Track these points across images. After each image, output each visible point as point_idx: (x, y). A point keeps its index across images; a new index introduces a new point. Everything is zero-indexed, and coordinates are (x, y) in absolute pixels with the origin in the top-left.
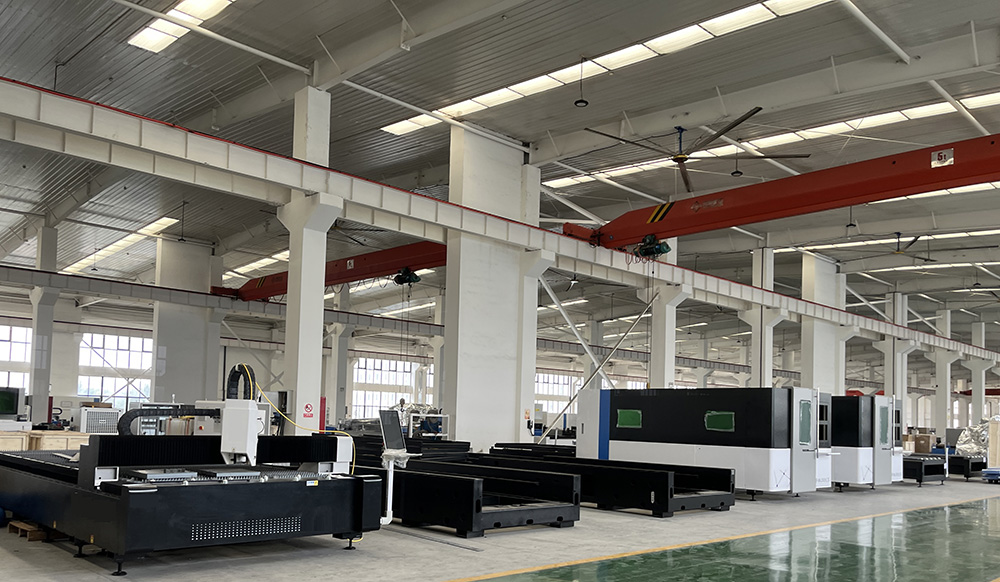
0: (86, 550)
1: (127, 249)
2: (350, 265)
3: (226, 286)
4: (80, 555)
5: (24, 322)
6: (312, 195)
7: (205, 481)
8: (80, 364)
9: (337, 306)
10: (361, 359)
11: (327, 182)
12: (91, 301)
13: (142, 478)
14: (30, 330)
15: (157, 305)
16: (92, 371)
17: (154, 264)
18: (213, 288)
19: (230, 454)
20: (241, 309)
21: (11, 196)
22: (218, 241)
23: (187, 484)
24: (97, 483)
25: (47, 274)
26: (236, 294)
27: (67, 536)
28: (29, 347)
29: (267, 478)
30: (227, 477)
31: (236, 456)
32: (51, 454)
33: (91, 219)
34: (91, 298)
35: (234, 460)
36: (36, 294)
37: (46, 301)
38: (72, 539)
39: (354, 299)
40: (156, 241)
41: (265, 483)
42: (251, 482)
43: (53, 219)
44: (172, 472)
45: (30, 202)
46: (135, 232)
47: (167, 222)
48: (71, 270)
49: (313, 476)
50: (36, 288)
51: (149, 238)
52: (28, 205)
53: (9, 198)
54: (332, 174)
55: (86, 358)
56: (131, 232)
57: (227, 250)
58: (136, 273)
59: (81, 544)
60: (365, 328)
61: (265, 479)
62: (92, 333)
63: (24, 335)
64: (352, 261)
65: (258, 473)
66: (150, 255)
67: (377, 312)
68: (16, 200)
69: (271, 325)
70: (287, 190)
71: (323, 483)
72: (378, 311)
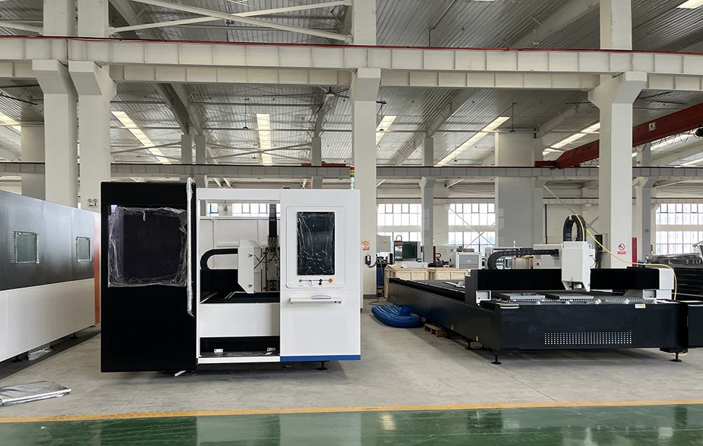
0: (473, 345)
1: (475, 143)
2: (652, 127)
3: (545, 159)
4: (469, 348)
5: (416, 200)
6: (618, 76)
7: (551, 302)
8: (449, 224)
9: (639, 163)
10: (662, 205)
11: (631, 62)
12: (454, 182)
13: (507, 299)
14: (420, 205)
15: (497, 180)
16: (456, 229)
17: (493, 152)
18: (536, 162)
19: (568, 283)
20: (558, 175)
21: (407, 122)
22: (538, 127)
23: (539, 303)
24: (478, 301)
25: (428, 169)
26: (553, 165)
27: (461, 336)
28: (420, 216)
29: (600, 301)
30: (569, 300)
31: (573, 284)
32: (444, 282)
33: (452, 128)
34: (454, 180)
35: (572, 287)
36: (423, 182)
37: (429, 185)
38: (464, 338)
39: (656, 155)
40: (494, 135)
41: (599, 305)
42: (587, 303)
43: (430, 132)
44: (527, 295)
45: (417, 124)
46: (480, 131)
47: (502, 120)
48: (441, 164)
49: (639, 300)
50: (423, 178)
51: (490, 133)
52: (416, 126)
53: (405, 124)
54: (635, 54)
55: (453, 220)
56: (477, 132)
57: (546, 133)
58: (481, 159)
59: (469, 341)
60: (666, 178)
61: (598, 302)
62: (455, 203)
63: (417, 208)
64: (654, 124)
65: (592, 297)
66: (490, 145)
67: (676, 164)
68: (409, 124)
69: (581, 185)
70: (596, 77)
71: (650, 306)
72: (678, 163)
